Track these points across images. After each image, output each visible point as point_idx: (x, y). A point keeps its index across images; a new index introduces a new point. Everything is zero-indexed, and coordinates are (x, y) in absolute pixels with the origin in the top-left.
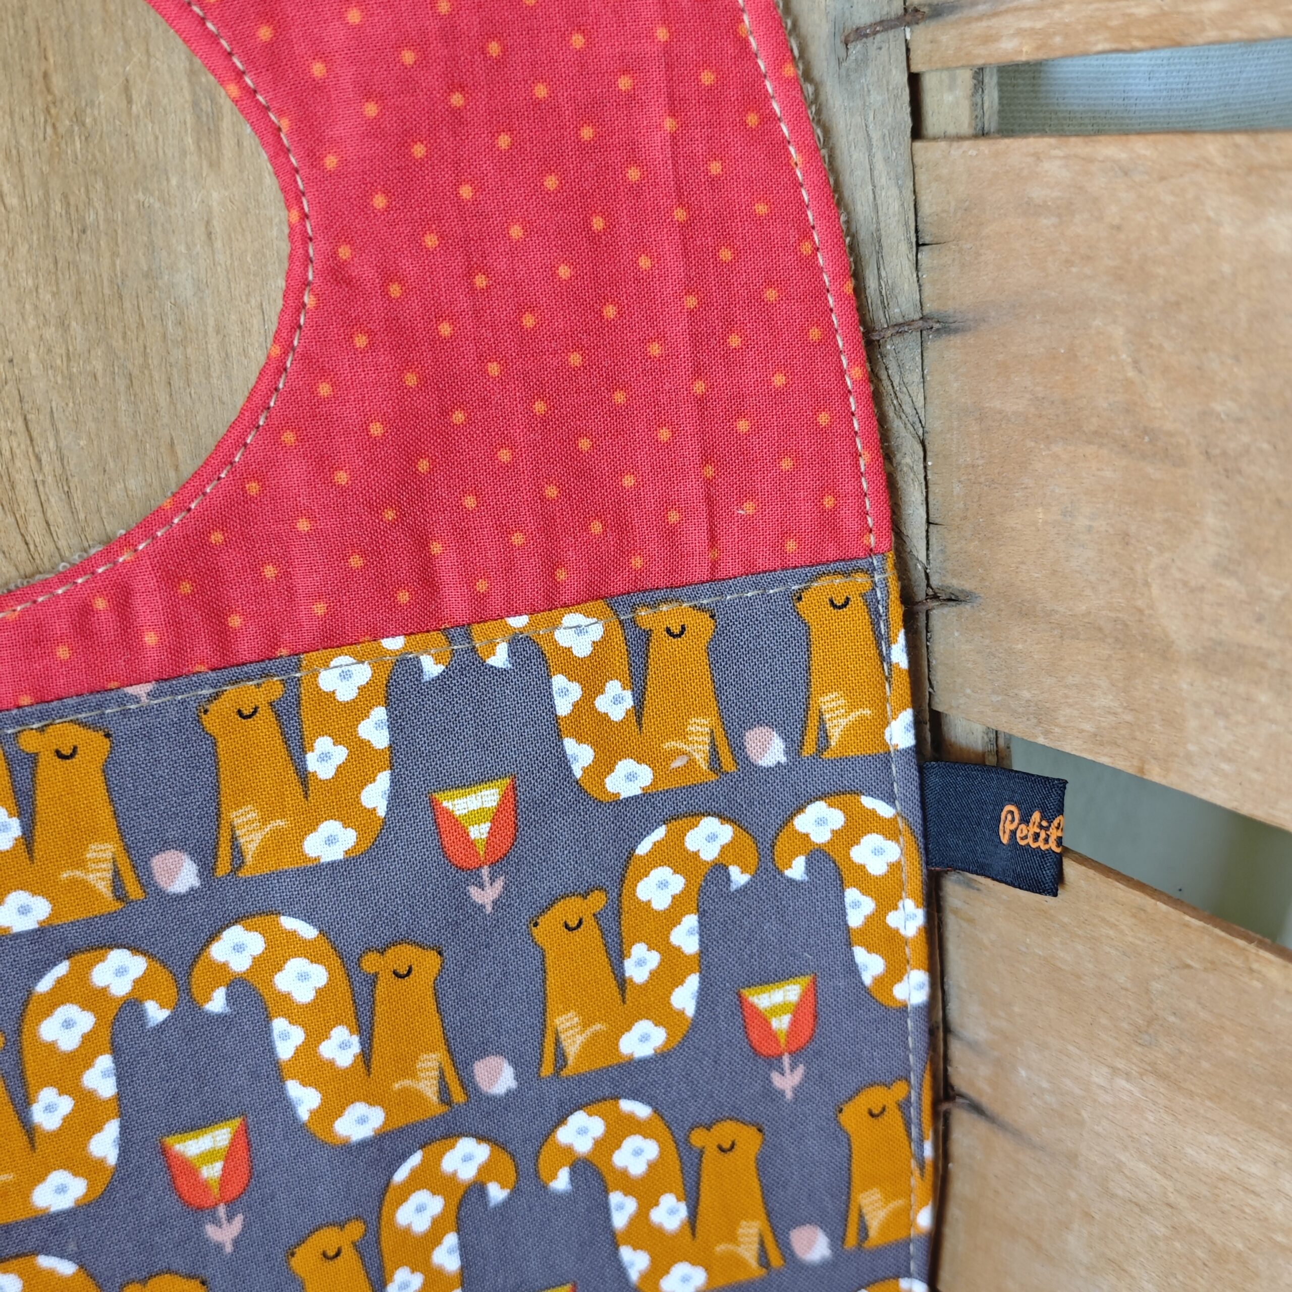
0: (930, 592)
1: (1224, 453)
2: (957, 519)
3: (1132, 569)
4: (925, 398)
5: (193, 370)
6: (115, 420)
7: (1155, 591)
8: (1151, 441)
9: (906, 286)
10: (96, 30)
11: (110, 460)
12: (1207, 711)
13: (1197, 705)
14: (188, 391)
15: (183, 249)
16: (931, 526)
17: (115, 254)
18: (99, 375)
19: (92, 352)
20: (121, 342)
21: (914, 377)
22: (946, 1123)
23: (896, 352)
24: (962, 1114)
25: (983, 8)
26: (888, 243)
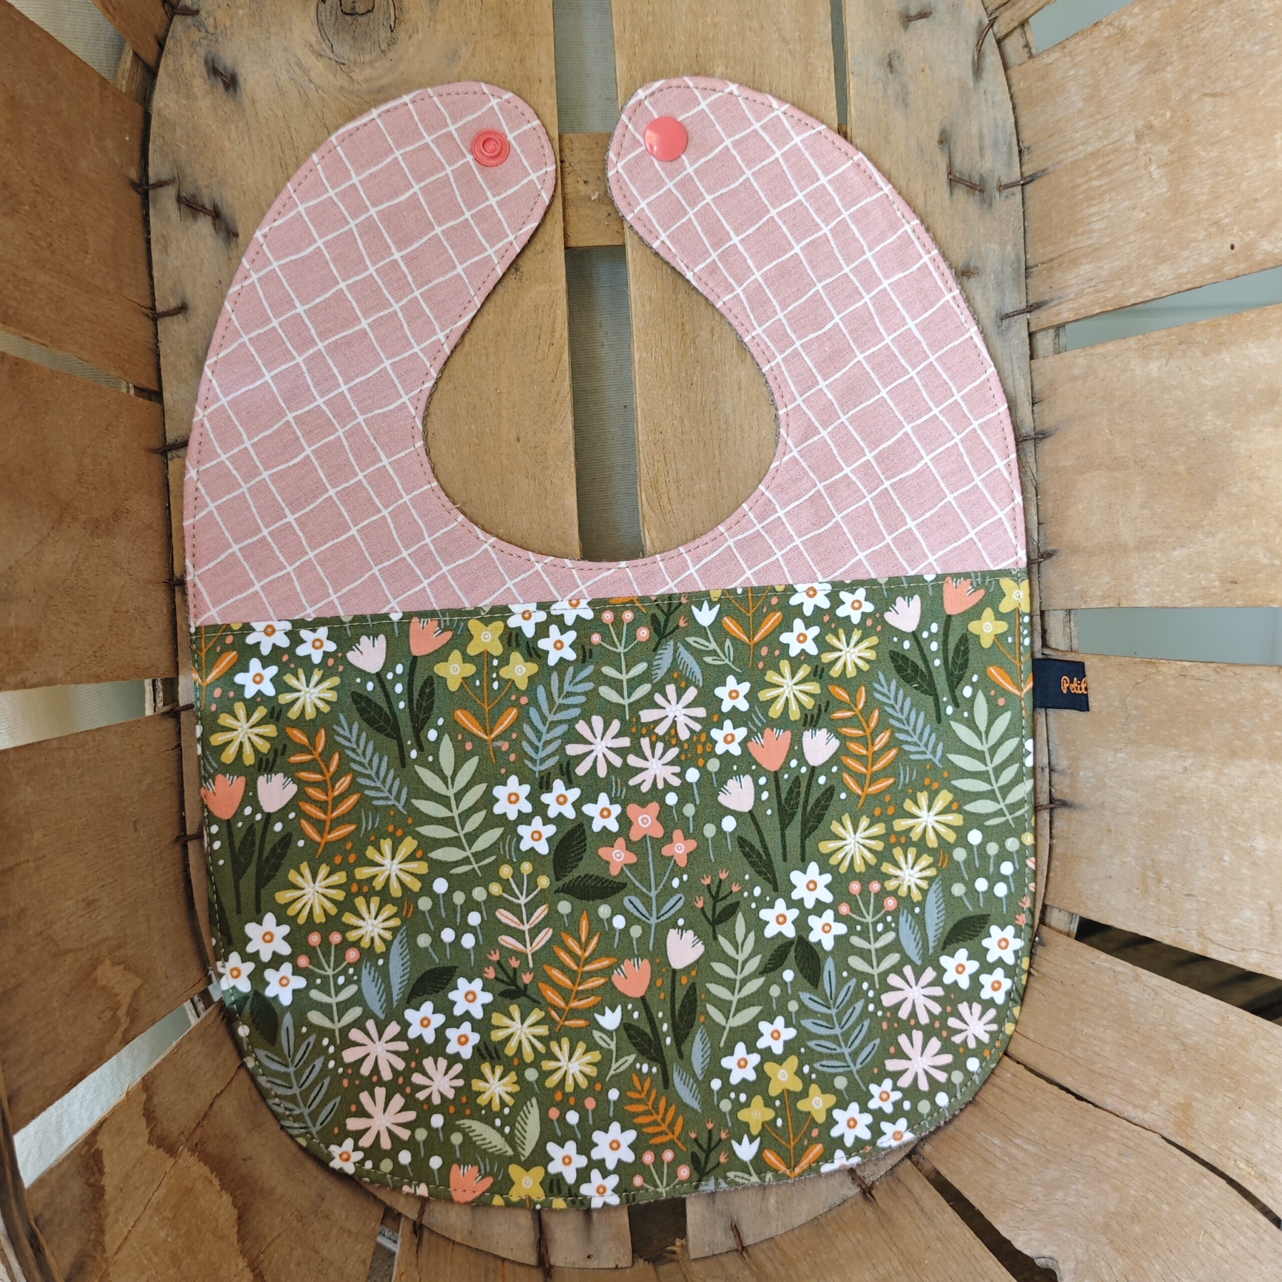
0: (1040, 555)
1: (1141, 460)
2: (1049, 519)
3: (1112, 518)
4: (1036, 469)
7: (1121, 524)
8: (1117, 463)
9: (1028, 420)
12: (1140, 569)
13: (1137, 568)
14: (727, 449)
15: (729, 393)
16: (1040, 526)
17: (703, 394)
18: (694, 441)
19: (691, 431)
20: (703, 429)
21: (1031, 460)
22: (1051, 817)
23: (1023, 449)
24: (1058, 812)
25: (1055, 302)
26: (1019, 402)
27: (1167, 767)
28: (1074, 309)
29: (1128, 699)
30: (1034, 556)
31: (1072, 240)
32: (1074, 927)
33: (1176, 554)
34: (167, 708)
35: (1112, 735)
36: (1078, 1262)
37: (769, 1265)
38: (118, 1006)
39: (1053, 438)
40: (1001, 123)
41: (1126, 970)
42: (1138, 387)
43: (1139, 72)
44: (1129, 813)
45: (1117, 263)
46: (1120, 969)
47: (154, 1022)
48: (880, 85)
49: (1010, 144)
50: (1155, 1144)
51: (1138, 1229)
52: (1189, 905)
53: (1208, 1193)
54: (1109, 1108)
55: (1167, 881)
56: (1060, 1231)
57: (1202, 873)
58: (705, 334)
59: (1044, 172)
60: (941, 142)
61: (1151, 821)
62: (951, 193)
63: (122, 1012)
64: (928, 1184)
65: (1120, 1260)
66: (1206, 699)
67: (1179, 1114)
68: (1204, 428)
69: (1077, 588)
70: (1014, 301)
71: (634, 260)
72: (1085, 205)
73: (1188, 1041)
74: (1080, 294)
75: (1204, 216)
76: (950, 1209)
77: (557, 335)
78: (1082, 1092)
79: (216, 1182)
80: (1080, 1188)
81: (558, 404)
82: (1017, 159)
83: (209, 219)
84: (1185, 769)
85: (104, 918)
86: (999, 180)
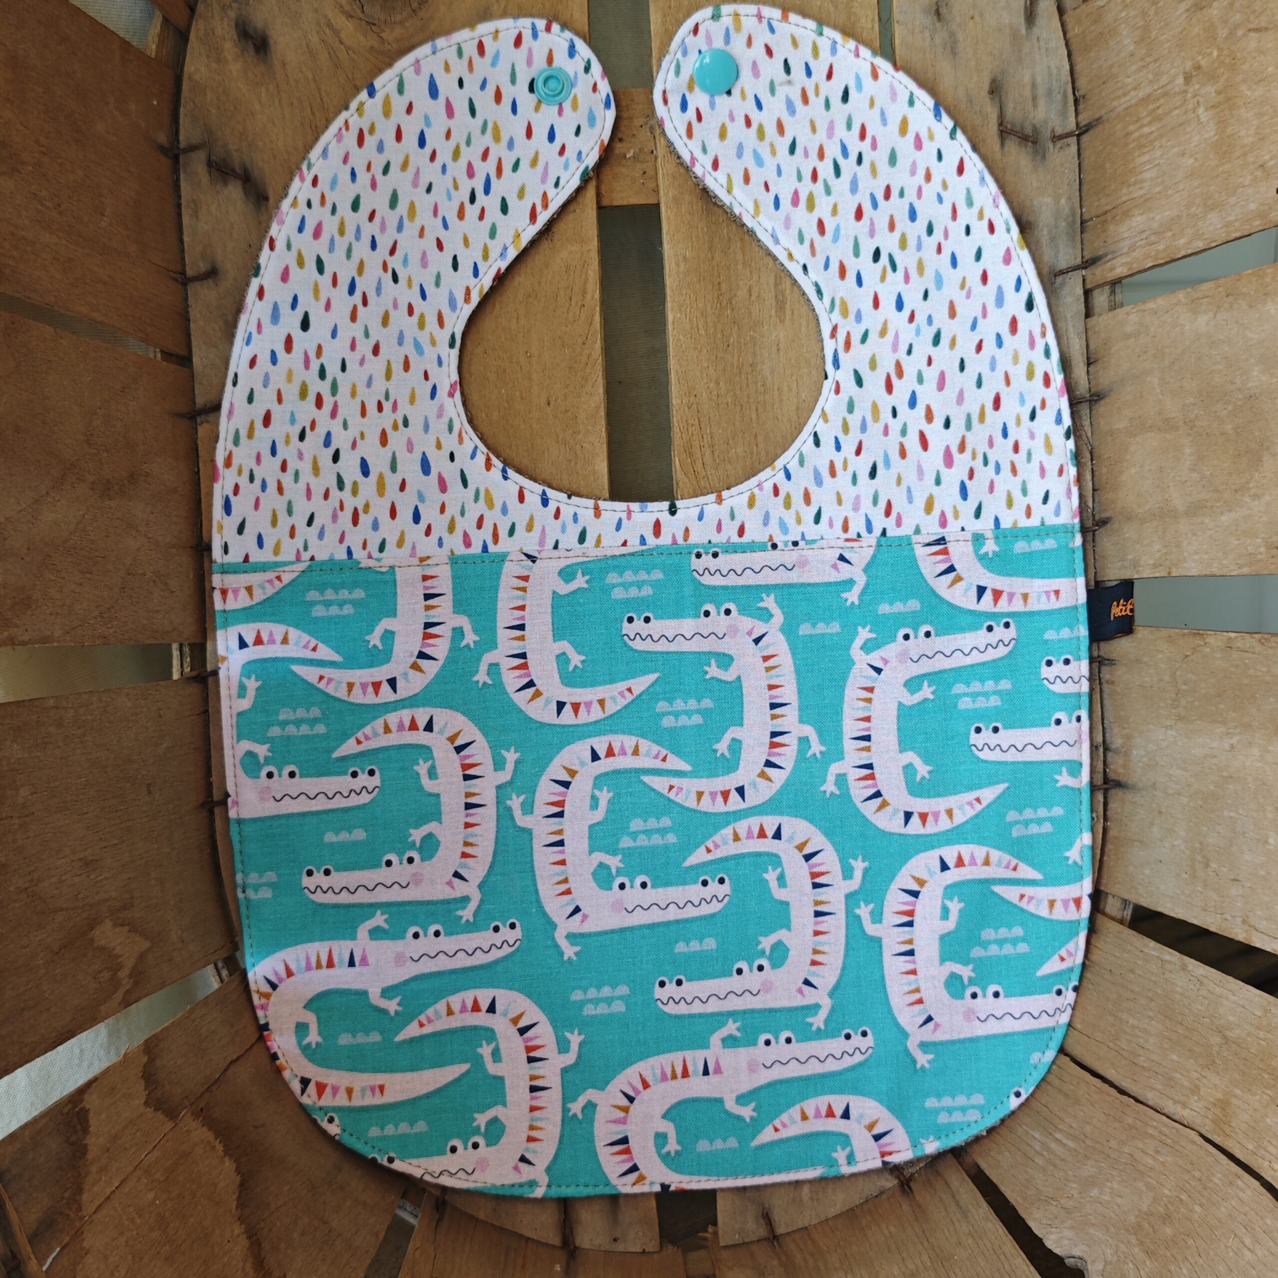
0: (1094, 523)
1: (1190, 420)
2: (1104, 485)
3: (1163, 482)
4: (1092, 433)
5: (767, 406)
6: (734, 424)
7: (1171, 488)
8: (1167, 424)
9: (1083, 381)
10: (740, 267)
12: (1189, 535)
13: (1186, 534)
14: (765, 413)
15: (767, 355)
16: (1095, 491)
17: (740, 356)
18: (730, 404)
19: (727, 394)
20: (739, 392)
21: (1086, 423)
22: (1105, 798)
23: (1078, 412)
24: (1112, 792)
25: (1109, 257)
26: (1074, 362)
27: (1215, 745)
28: (1127, 263)
29: (1178, 673)
30: (1089, 523)
31: (1125, 191)
32: (1128, 914)
33: (1223, 518)
34: (194, 673)
35: (1162, 712)
36: (1107, 1263)
37: (798, 1256)
38: (120, 967)
39: (1107, 400)
40: (1055, 71)
41: (1173, 959)
42: (1187, 343)
43: (1187, 10)
44: (1179, 794)
45: (1167, 213)
46: (1167, 957)
47: (163, 985)
48: (927, 34)
49: (1065, 92)
50: (1193, 1142)
51: (1168, 1231)
52: (1233, 892)
53: (1241, 1194)
54: (1151, 1103)
55: (1214, 865)
56: (1092, 1231)
57: (1248, 857)
58: (742, 293)
59: (1099, 121)
60: (992, 92)
61: (1200, 802)
62: (1002, 145)
63: (123, 974)
64: (966, 1177)
65: (1148, 1263)
66: (1252, 672)
67: (1217, 1111)
68: (1250, 385)
69: (1130, 557)
70: (1066, 256)
71: (669, 218)
72: (1137, 154)
73: (1229, 1034)
74: (1133, 248)
75: (1250, 159)
76: (984, 1204)
77: (589, 297)
78: (1125, 1084)
79: (220, 1148)
80: (1116, 1186)
81: (589, 367)
82: (1073, 109)
83: (239, 183)
84: (1232, 747)
85: (106, 878)
86: (1053, 131)
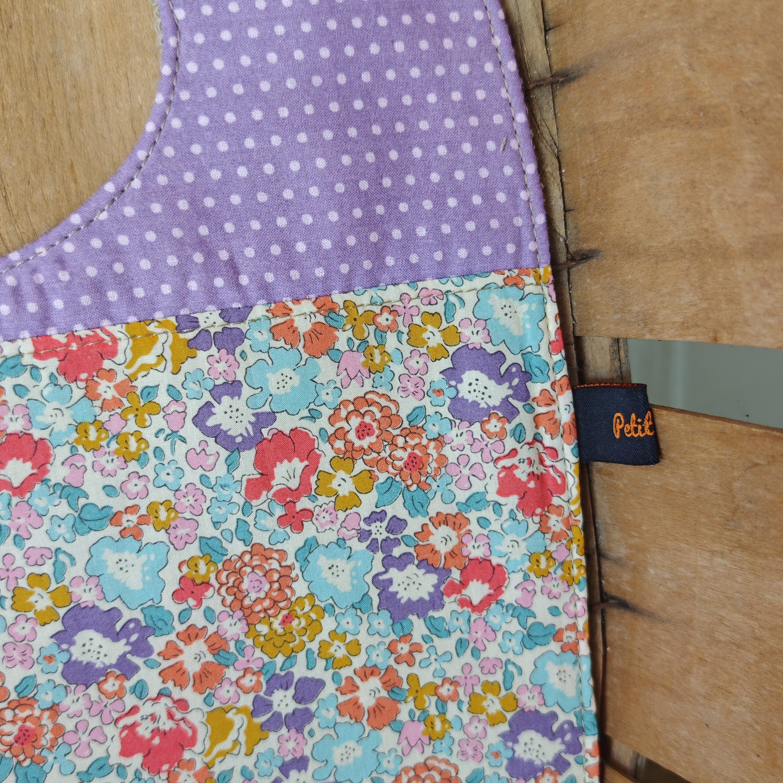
0: (570, 257)
1: (753, 109)
2: (584, 203)
3: (698, 204)
4: (557, 129)
5: (84, 117)
6: (35, 150)
7: (715, 213)
8: (704, 115)
9: (540, 56)
11: (32, 175)
12: (756, 286)
13: (748, 284)
14: (81, 130)
15: (75, 39)
16: (567, 213)
17: (31, 42)
18: (23, 120)
19: (19, 105)
20: (37, 99)
21: (549, 115)
22: (604, 619)
23: (537, 99)
24: (615, 613)
26: (525, 28)
30: (562, 258)
39: (583, 81)
